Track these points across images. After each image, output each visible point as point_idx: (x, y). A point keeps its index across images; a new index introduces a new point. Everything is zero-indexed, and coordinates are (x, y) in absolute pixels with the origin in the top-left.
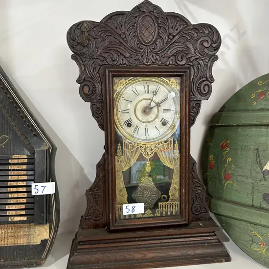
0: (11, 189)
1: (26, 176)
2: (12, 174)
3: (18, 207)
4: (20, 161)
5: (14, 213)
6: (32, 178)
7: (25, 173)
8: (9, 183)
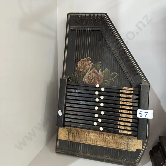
0: (122, 110)
1: (132, 103)
2: (122, 100)
3: (126, 124)
4: (128, 92)
5: (123, 128)
6: (137, 105)
7: (131, 100)
8: (120, 106)
